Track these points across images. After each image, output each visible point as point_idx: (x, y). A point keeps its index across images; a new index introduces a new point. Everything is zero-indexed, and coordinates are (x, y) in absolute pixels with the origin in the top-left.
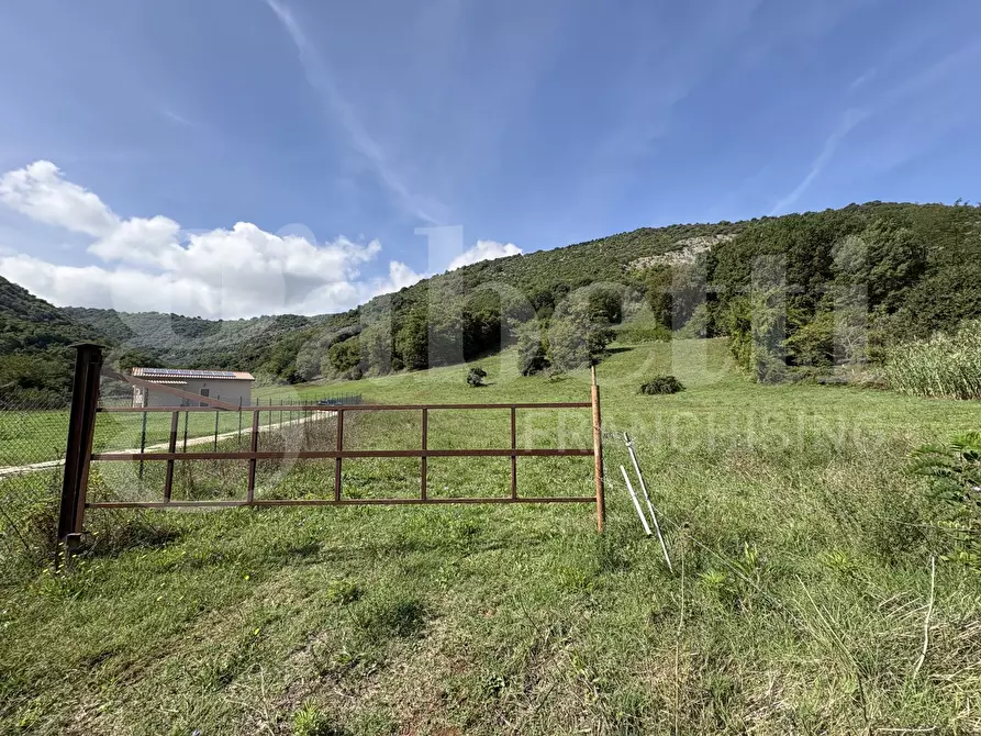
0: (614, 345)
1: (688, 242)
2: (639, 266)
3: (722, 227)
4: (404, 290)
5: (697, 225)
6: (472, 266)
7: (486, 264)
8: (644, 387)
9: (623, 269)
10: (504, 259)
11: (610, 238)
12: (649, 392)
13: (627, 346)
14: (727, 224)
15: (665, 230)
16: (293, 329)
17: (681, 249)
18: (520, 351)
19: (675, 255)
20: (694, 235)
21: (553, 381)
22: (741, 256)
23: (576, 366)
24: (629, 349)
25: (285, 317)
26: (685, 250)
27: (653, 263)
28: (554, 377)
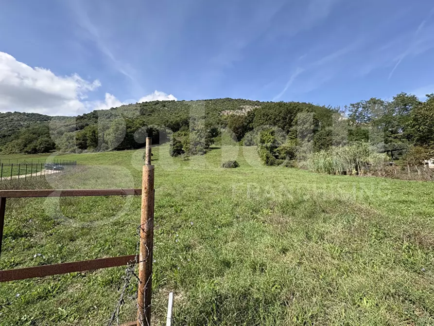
0: (213, 146)
1: (244, 107)
2: (226, 114)
3: (257, 103)
4: (112, 109)
5: (248, 100)
6: (150, 102)
7: (157, 102)
8: (224, 165)
9: (219, 114)
10: (167, 101)
11: (214, 100)
12: (226, 167)
13: (218, 147)
14: (259, 102)
15: (236, 100)
16: (39, 122)
17: (242, 109)
18: (171, 145)
19: (239, 111)
20: (247, 104)
21: (185, 160)
22: (264, 114)
23: (196, 154)
24: (219, 148)
25: (33, 114)
26: (243, 109)
27: (231, 113)
28: (186, 158)
